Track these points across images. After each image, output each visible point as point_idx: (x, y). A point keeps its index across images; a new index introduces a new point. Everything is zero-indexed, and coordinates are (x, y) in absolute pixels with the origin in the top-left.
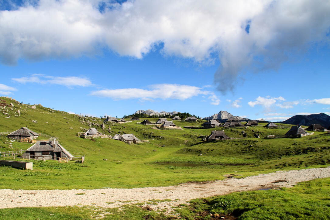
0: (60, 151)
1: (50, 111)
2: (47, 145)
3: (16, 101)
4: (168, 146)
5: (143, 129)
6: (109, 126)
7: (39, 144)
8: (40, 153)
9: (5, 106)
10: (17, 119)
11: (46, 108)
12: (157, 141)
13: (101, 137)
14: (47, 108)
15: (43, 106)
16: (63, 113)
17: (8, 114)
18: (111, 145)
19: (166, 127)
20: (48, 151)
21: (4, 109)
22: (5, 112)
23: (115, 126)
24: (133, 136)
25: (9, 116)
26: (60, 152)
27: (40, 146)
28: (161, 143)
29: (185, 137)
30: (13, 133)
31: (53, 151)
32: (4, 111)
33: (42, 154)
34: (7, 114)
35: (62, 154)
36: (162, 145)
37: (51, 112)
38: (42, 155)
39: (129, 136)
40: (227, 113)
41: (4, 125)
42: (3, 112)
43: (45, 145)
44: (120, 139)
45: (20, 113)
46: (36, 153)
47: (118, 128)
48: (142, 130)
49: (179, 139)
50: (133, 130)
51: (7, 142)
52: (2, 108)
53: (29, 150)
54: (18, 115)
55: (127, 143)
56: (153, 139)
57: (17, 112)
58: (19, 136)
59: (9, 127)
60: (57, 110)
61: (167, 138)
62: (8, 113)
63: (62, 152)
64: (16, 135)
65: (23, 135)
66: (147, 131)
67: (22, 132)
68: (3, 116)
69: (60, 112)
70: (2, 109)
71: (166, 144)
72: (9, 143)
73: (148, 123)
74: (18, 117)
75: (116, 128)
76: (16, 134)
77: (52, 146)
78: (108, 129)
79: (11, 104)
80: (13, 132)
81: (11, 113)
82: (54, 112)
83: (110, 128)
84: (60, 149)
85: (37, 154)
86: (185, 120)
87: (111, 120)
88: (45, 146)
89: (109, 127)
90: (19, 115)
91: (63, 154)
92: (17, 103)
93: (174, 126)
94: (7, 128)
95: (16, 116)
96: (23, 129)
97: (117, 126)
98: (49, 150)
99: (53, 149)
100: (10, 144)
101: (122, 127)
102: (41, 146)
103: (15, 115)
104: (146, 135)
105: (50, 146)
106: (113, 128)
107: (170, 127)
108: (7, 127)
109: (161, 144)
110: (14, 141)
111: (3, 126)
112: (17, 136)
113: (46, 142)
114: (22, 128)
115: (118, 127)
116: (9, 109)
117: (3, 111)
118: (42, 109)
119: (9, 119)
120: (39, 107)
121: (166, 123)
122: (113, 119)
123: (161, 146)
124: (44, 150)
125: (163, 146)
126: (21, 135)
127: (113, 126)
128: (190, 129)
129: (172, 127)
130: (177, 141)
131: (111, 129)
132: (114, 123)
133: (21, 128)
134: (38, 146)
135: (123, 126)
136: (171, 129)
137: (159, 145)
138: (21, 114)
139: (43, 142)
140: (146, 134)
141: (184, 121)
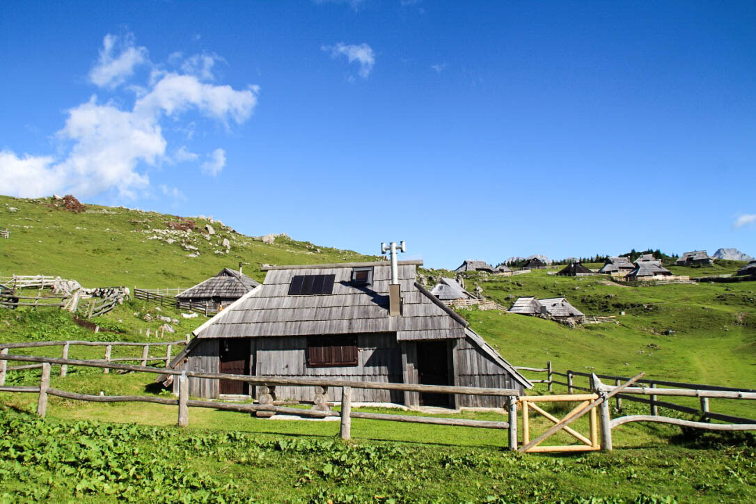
0: (444, 335)
1: (310, 250)
2: (342, 296)
3: (224, 225)
4: (683, 332)
5: (577, 288)
6: (476, 283)
7: (286, 288)
8: (295, 358)
9: (189, 230)
10: (222, 260)
11: (299, 243)
12: (638, 317)
13: (480, 307)
14: (304, 243)
15: (292, 238)
16: (345, 253)
17: (197, 249)
18: (520, 329)
19: (646, 279)
20: (352, 340)
21: (186, 236)
22: (189, 243)
23: (491, 281)
24: (564, 303)
25: (198, 253)
26: (444, 347)
27: (288, 301)
28: (655, 323)
29: (726, 304)
30: (194, 290)
31: (394, 333)
32: (186, 242)
33: (312, 362)
34: (191, 247)
35: (463, 360)
36: (664, 330)
37: (314, 250)
38: (310, 371)
39: (555, 305)
40: (738, 252)
41: (176, 272)
42: (183, 245)
43: (329, 291)
44: (536, 313)
45: (229, 247)
46: (262, 355)
47: (501, 288)
48: (574, 289)
49: (712, 310)
50: (545, 291)
51: (154, 313)
52: (181, 234)
53: (214, 334)
54: (224, 251)
55: (564, 323)
56: (623, 313)
57: (221, 245)
58: (214, 298)
59: (192, 278)
60: (329, 247)
61: (668, 309)
62: (196, 246)
63: (460, 343)
64: (203, 295)
65: (228, 295)
66: (588, 292)
67: (226, 284)
68: (182, 253)
69: (337, 252)
70: (181, 238)
71: (674, 326)
72: (163, 318)
73: (581, 271)
74: (223, 256)
75: (496, 288)
76: (203, 291)
77: (383, 302)
78: (475, 290)
79: (206, 228)
80: (196, 287)
81: (205, 247)
82: (322, 253)
83: (478, 288)
84: (446, 322)
85: (271, 363)
86: (675, 263)
87: (475, 267)
88: (327, 300)
89: (476, 285)
90: (227, 252)
91: (472, 354)
92: (224, 230)
93: (665, 274)
94: (185, 281)
95: (216, 254)
96: (230, 275)
97: (496, 282)
98: (359, 327)
99: (388, 322)
100: (163, 323)
101: (513, 283)
102: (300, 300)
103: (215, 250)
104: (591, 302)
105: (365, 299)
106: (488, 288)
107: (655, 277)
108: (184, 278)
109: (654, 325)
110: (195, 315)
111: (173, 275)
112: (208, 299)
113: (332, 277)
114: (225, 273)
115: (500, 285)
116: (199, 237)
117: (182, 242)
118: (289, 244)
119: (195, 259)
120: (281, 240)
121: (643, 266)
122: (479, 267)
123: (662, 333)
124: (323, 329)
125: (667, 333)
126: (221, 295)
127: (485, 281)
128: (713, 283)
129: (660, 277)
130: (707, 317)
131: (481, 291)
132: (486, 276)
133: (221, 270)
134: (275, 302)
135: (514, 281)
136: (662, 285)
137: (652, 331)
138: (233, 248)
139: (308, 278)
140: (590, 299)
141: (674, 265)
